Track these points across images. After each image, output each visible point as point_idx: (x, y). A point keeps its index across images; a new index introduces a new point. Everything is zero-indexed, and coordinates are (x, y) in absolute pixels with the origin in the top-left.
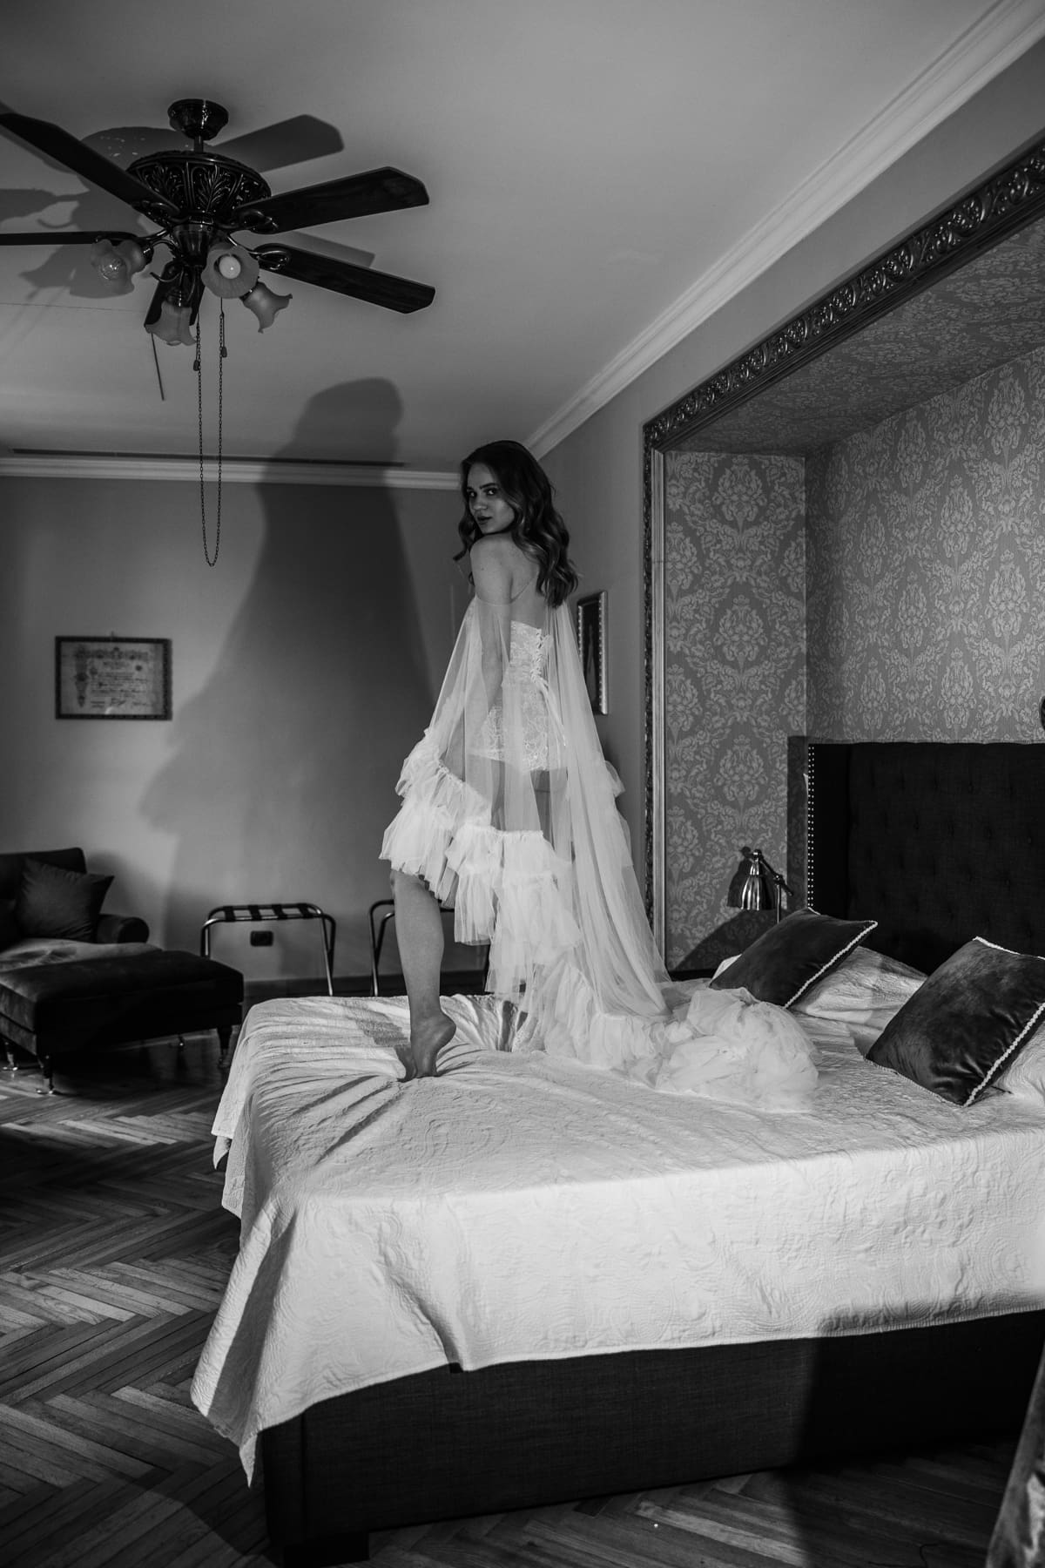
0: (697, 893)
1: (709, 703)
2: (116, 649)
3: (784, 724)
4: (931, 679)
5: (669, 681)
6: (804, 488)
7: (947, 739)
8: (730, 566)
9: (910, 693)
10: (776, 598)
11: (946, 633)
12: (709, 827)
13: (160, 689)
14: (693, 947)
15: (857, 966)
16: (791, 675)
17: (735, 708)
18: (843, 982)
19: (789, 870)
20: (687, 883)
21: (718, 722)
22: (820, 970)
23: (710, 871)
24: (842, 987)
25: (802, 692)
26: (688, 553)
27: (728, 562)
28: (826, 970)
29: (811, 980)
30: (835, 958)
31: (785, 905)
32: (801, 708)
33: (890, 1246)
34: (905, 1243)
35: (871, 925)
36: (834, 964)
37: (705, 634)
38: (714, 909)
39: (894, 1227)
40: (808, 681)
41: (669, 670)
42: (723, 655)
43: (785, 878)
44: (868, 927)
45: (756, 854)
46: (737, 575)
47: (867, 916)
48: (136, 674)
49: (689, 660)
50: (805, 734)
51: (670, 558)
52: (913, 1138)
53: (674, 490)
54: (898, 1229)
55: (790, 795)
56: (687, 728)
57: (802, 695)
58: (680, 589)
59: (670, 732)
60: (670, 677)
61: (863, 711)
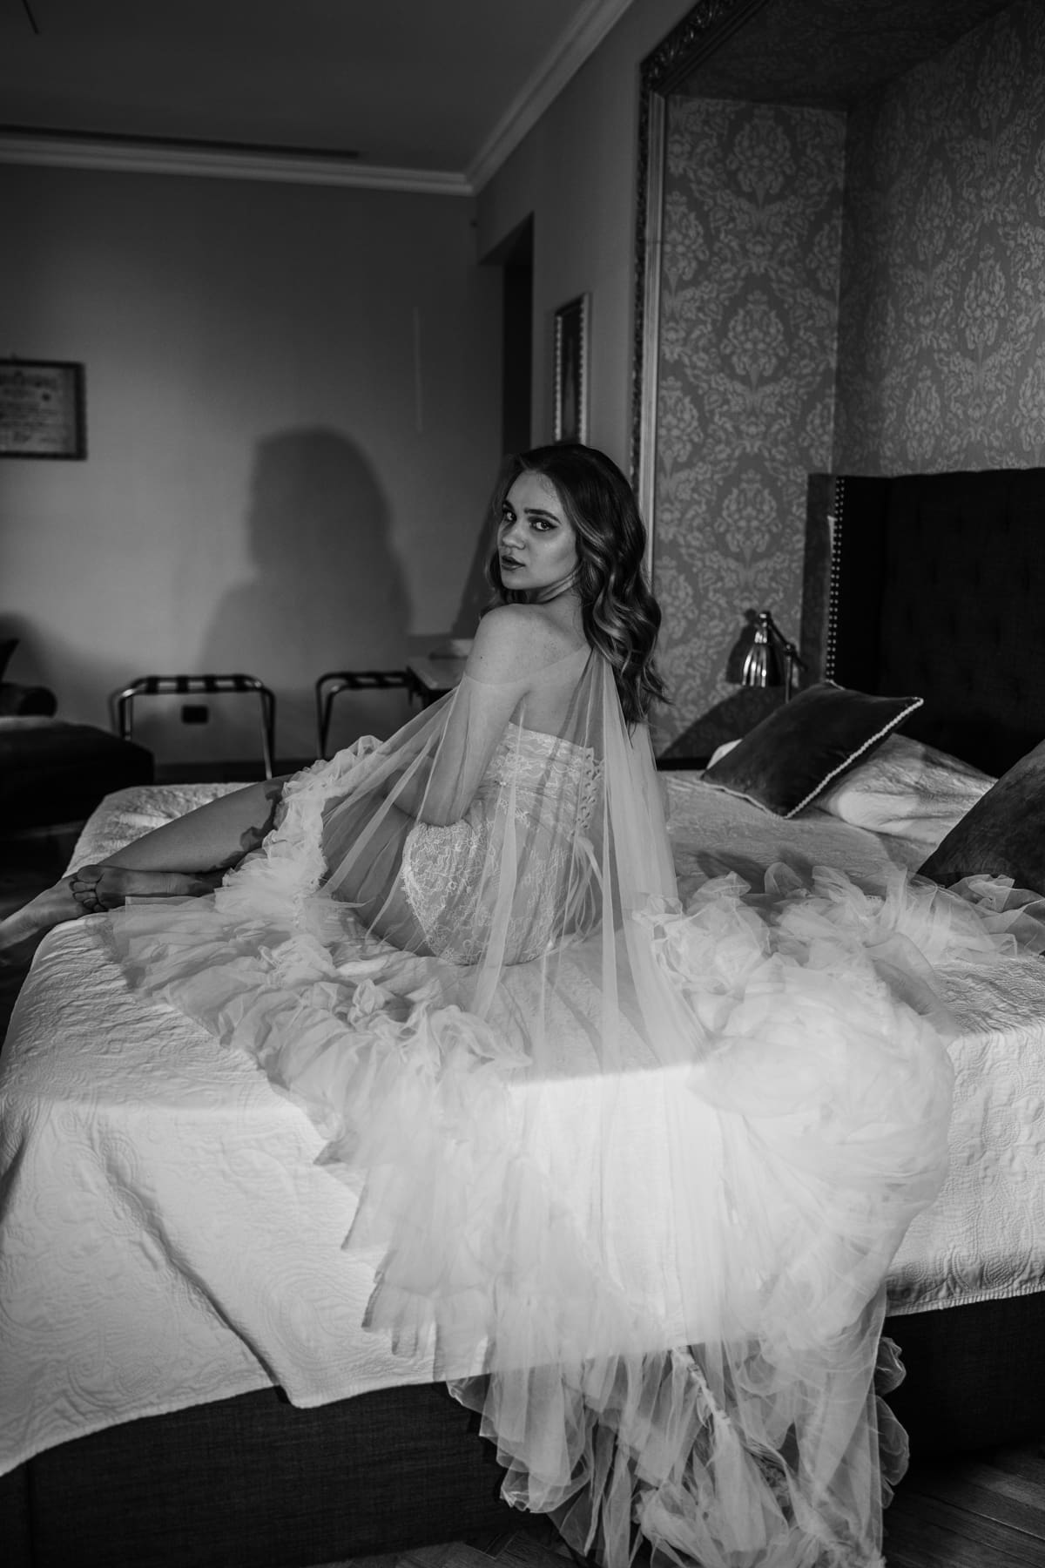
0: (688, 665)
1: (711, 427)
2: (19, 374)
3: (804, 457)
4: (1004, 387)
5: (663, 397)
6: (843, 153)
7: (1024, 465)
8: (745, 252)
9: (974, 409)
10: (802, 296)
11: (1031, 322)
12: (706, 584)
13: (71, 421)
14: (681, 731)
15: (894, 757)
16: (815, 396)
17: (744, 436)
18: (876, 778)
19: (803, 640)
20: (678, 651)
21: (722, 452)
22: (845, 760)
23: (705, 638)
24: (874, 783)
25: (829, 418)
26: (692, 233)
27: (742, 247)
28: (853, 761)
29: (834, 773)
30: (866, 745)
31: (795, 681)
32: (826, 438)
33: (963, 1183)
34: (985, 1177)
35: (915, 702)
36: (864, 752)
37: (710, 340)
38: (709, 685)
39: (966, 1154)
40: (837, 405)
41: (663, 383)
42: (732, 368)
43: (798, 648)
44: (910, 705)
45: (763, 616)
46: (754, 264)
47: (909, 693)
48: (43, 405)
49: (689, 371)
50: (830, 471)
51: (669, 237)
52: (996, 1015)
53: (676, 149)
54: (971, 1156)
55: (807, 547)
56: (683, 459)
57: (829, 424)
58: (680, 278)
59: (662, 462)
60: (664, 392)
61: (908, 438)
